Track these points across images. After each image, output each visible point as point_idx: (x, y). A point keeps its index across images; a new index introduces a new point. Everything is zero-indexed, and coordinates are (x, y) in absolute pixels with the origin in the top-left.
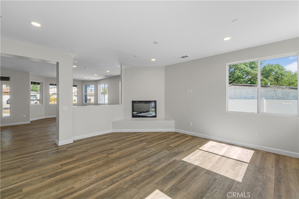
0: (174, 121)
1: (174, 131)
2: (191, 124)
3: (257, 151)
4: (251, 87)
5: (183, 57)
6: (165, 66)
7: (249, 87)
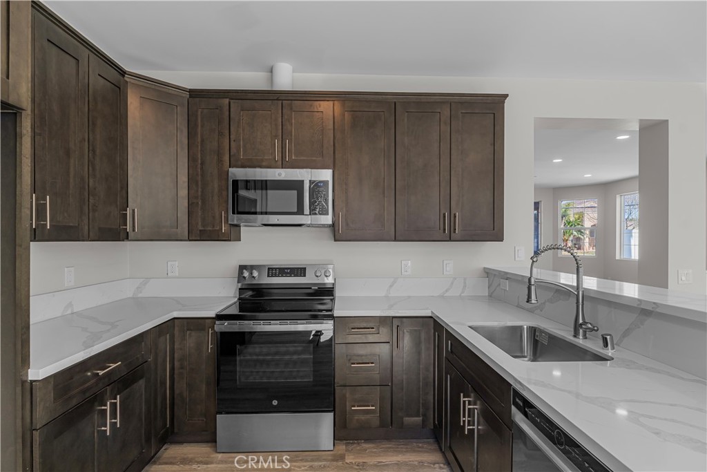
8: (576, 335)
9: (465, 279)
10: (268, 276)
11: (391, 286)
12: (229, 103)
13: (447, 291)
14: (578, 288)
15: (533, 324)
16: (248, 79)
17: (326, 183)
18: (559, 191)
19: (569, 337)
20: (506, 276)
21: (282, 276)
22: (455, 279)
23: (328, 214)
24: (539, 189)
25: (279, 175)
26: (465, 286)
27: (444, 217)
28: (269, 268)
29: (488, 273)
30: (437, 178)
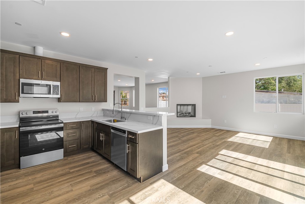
0: (211, 120)
1: (211, 127)
2: (226, 121)
3: (275, 138)
4: (267, 93)
5: (221, 73)
6: (203, 78)
7: (266, 93)
8: (121, 119)
9: (97, 112)
10: (33, 114)
11: (77, 115)
12: (19, 57)
13: (93, 115)
14: (121, 111)
15: (114, 119)
16: (25, 49)
17: (58, 86)
18: (120, 88)
19: (120, 120)
20: (108, 110)
21: (39, 113)
22: (95, 112)
23: (59, 95)
24: (115, 87)
25: (41, 82)
26: (97, 114)
27: (93, 96)
28: (33, 111)
29: (103, 110)
30: (91, 87)
